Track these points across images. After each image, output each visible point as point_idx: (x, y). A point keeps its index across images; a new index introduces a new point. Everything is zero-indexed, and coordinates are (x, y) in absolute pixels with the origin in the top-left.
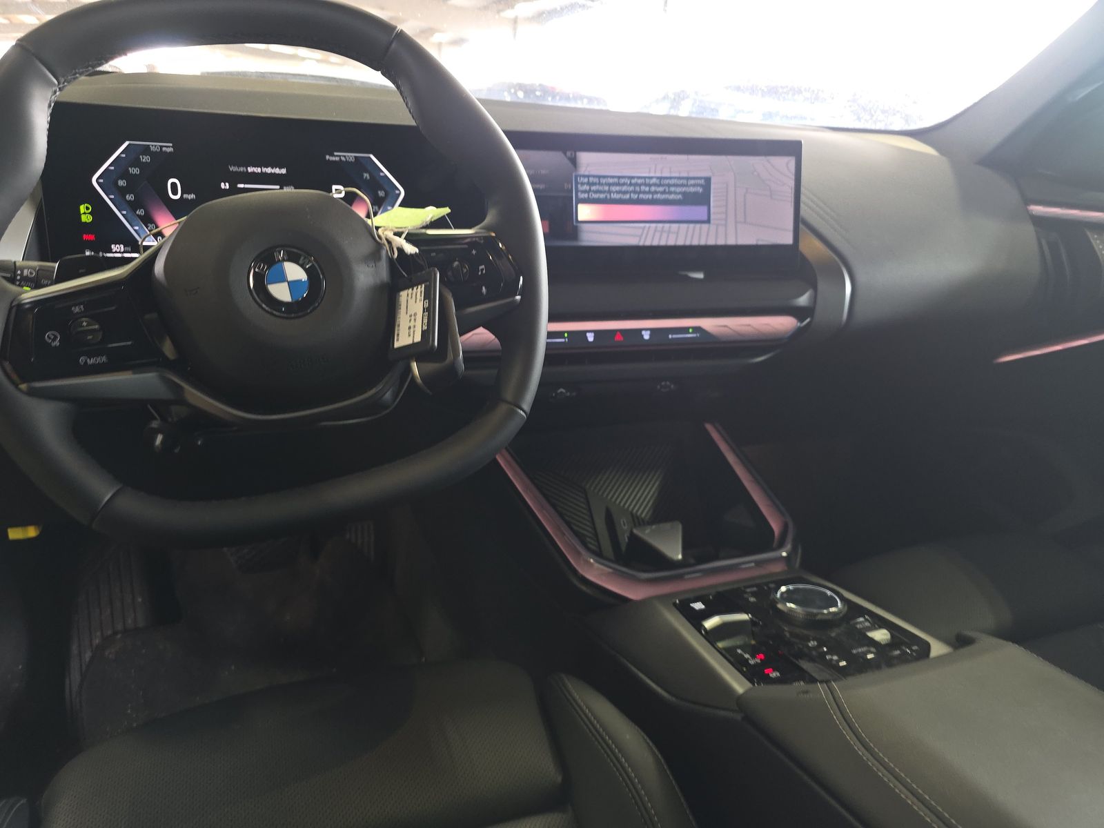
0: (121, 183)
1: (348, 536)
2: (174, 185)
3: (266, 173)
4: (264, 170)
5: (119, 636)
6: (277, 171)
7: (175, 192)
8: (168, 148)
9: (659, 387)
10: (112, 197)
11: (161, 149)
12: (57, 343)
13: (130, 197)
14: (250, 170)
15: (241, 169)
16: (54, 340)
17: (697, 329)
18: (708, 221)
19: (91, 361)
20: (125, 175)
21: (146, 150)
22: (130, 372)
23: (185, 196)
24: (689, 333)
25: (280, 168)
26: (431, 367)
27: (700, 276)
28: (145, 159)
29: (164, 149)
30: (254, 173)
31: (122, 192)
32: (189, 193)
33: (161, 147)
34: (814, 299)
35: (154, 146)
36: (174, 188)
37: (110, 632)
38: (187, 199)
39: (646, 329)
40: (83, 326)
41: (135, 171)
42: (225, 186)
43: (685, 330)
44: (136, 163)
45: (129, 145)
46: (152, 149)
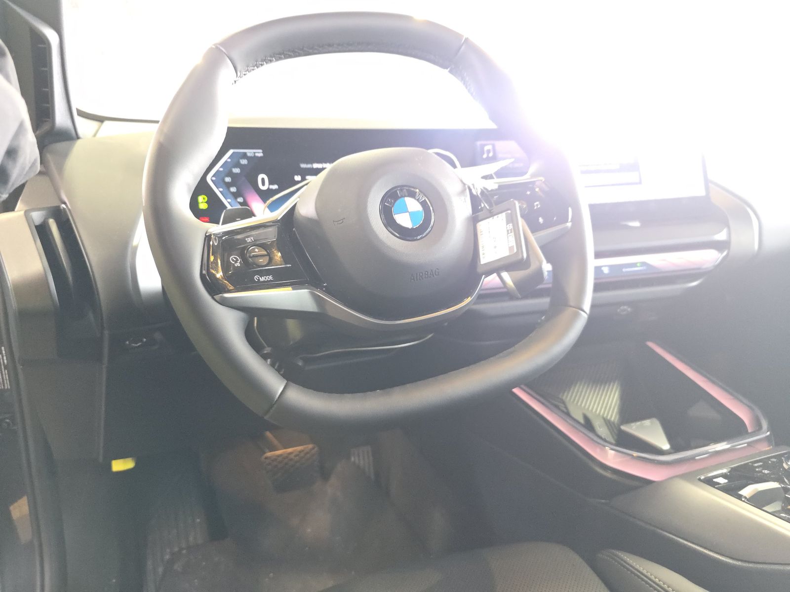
0: (228, 179)
1: (353, 459)
2: (263, 180)
5: (184, 552)
7: (263, 184)
8: (259, 153)
9: (618, 310)
10: (221, 190)
11: (254, 155)
12: (238, 264)
13: (233, 189)
14: (315, 166)
15: (309, 166)
16: (236, 262)
17: (644, 264)
18: (640, 183)
19: (262, 279)
20: (230, 174)
21: (244, 156)
22: (290, 288)
23: (271, 187)
24: (637, 267)
26: (521, 274)
27: (636, 224)
28: (244, 162)
29: (257, 154)
30: (317, 168)
31: (228, 185)
32: (273, 185)
33: (254, 153)
34: (729, 234)
35: (250, 152)
36: (263, 181)
37: (176, 549)
38: (272, 189)
39: (605, 266)
40: (256, 252)
41: (236, 170)
42: (298, 178)
43: (634, 265)
44: (238, 165)
45: (234, 153)
46: (249, 155)
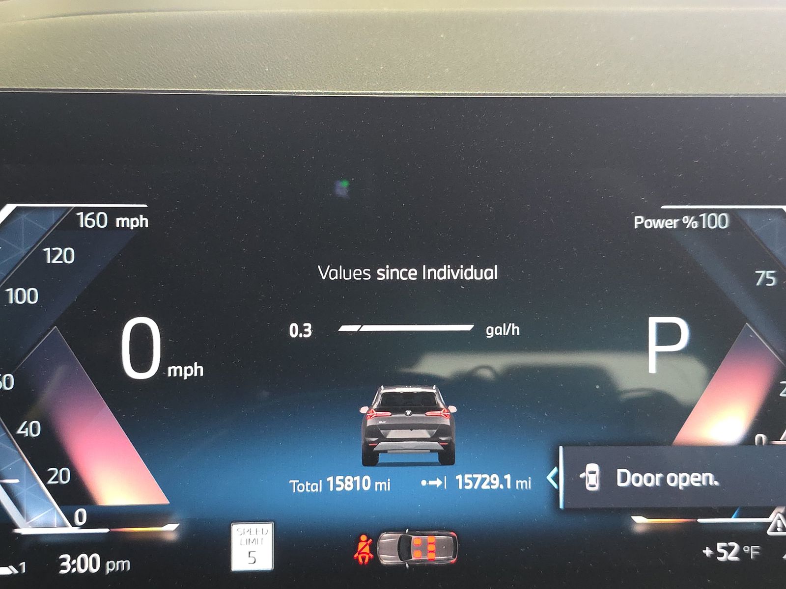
3: (433, 282)
4: (428, 273)
6: (471, 274)
11: (112, 222)
14: (385, 274)
15: (355, 274)
23: (173, 370)
25: (478, 268)
29: (120, 221)
30: (394, 283)
32: (185, 362)
38: (179, 379)
